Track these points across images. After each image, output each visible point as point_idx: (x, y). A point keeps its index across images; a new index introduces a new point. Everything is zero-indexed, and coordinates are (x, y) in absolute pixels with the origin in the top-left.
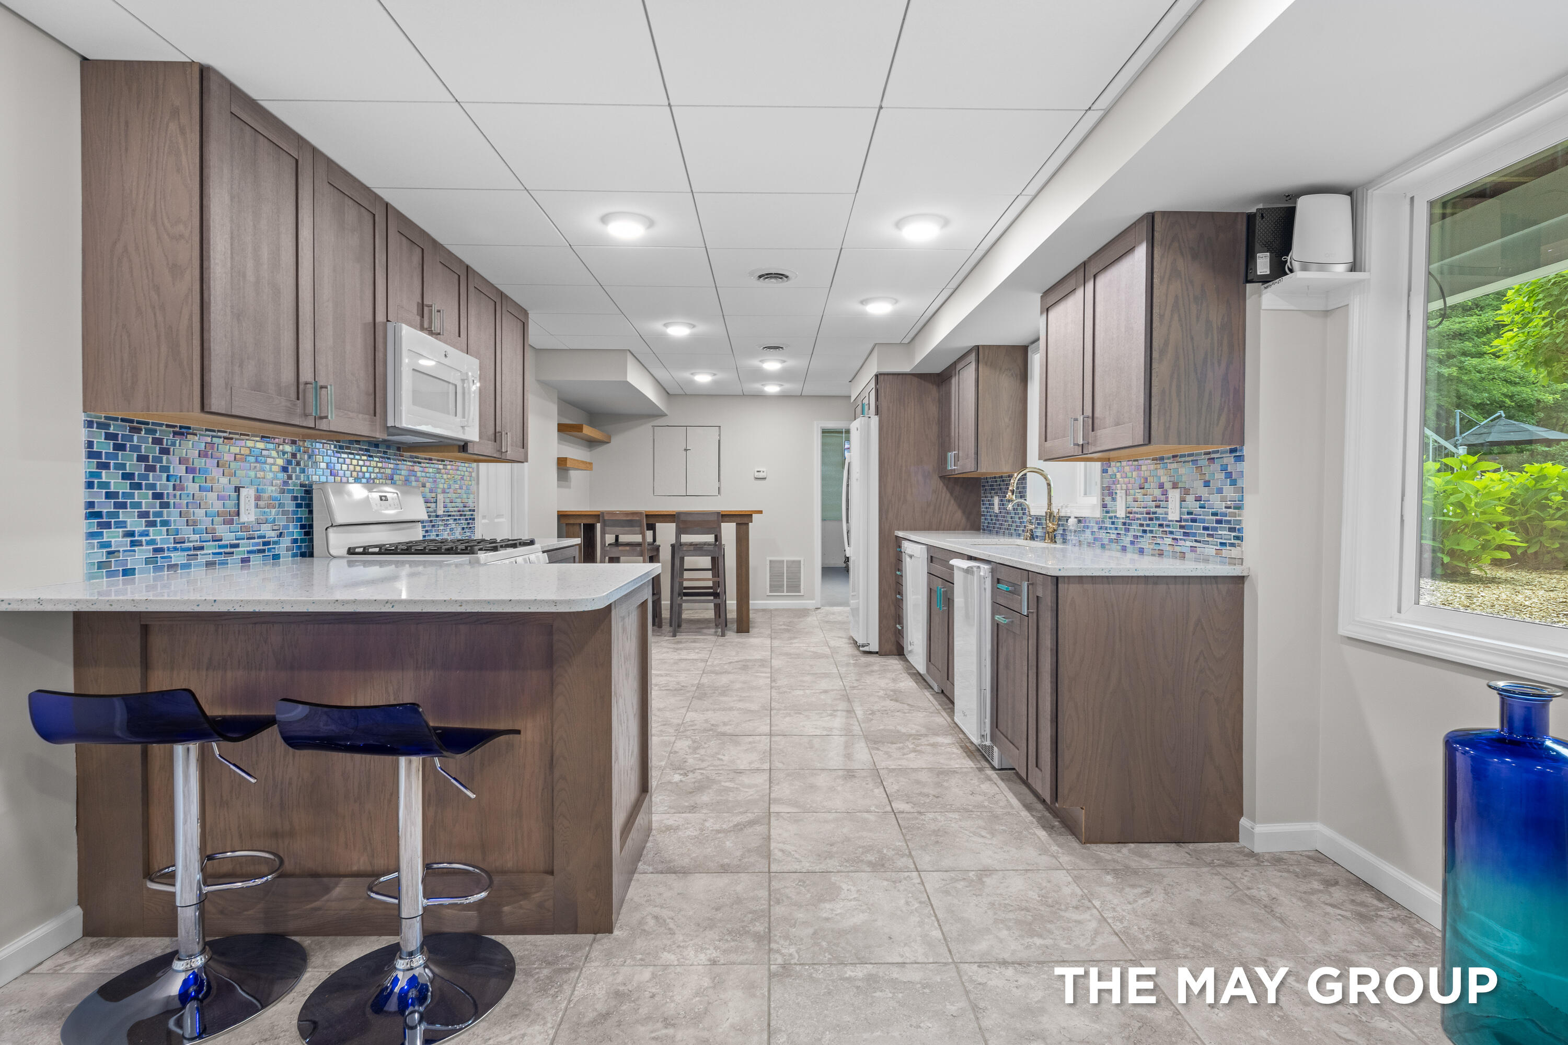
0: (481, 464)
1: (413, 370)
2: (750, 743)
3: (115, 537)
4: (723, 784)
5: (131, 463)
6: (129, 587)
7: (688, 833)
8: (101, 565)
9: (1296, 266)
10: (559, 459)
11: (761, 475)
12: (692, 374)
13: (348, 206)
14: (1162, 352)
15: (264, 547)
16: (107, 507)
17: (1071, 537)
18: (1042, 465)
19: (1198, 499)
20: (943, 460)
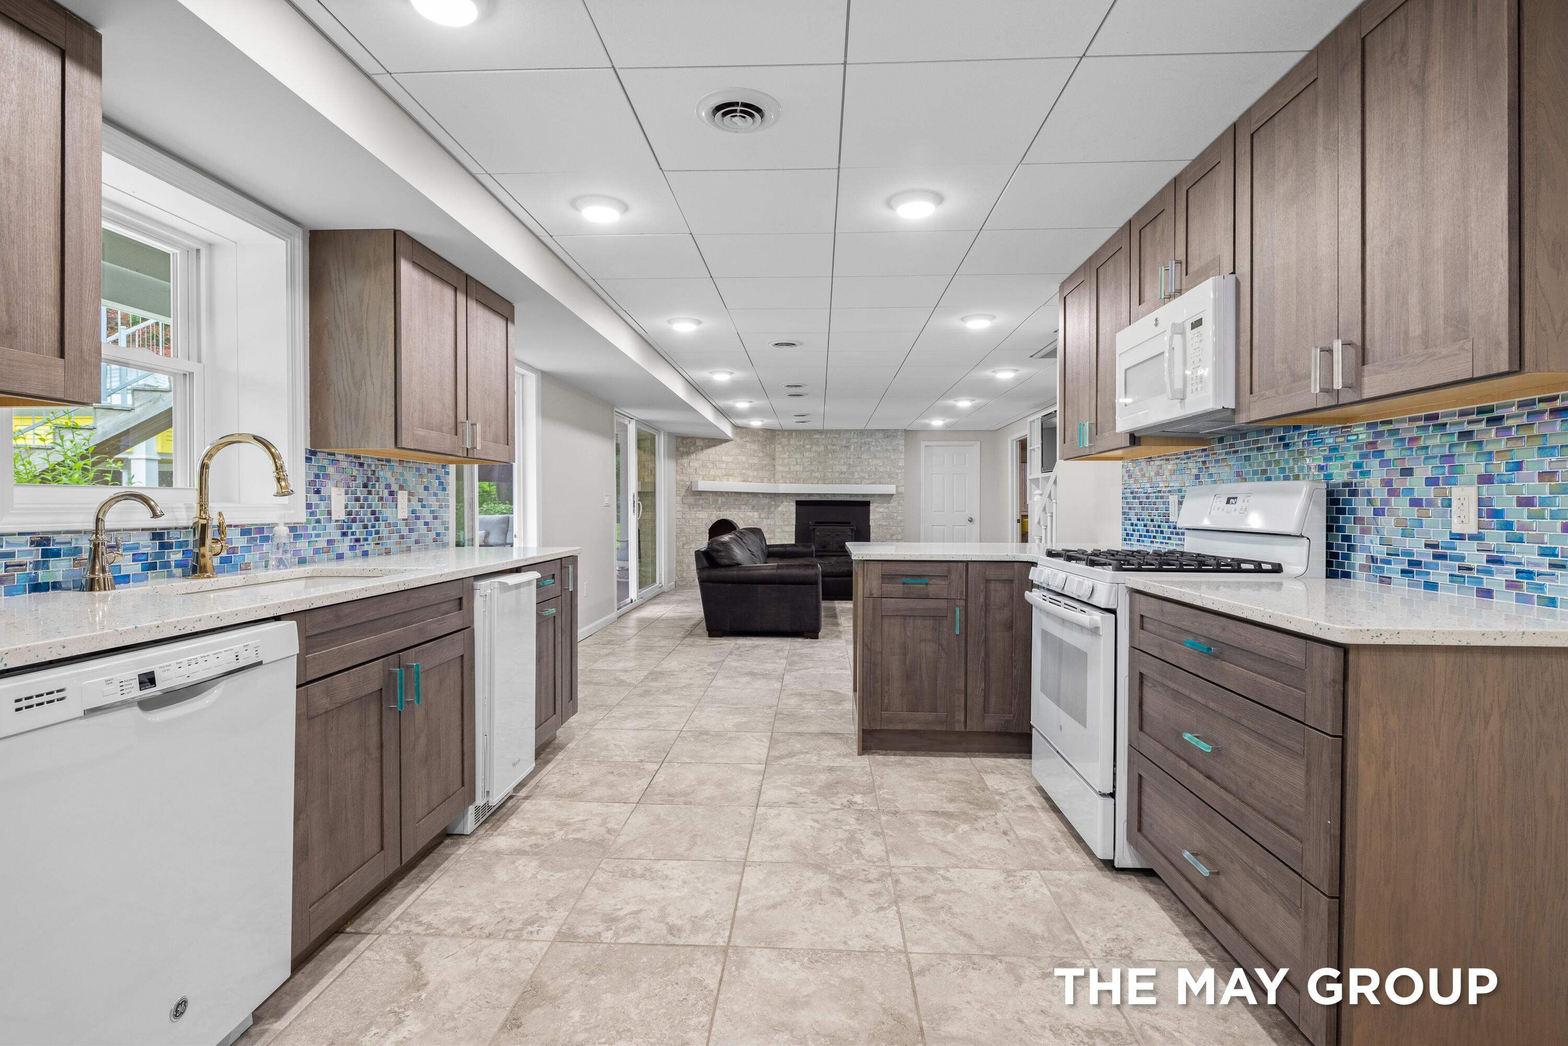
2: (777, 847)
4: (808, 791)
7: (830, 753)
19: (420, 500)
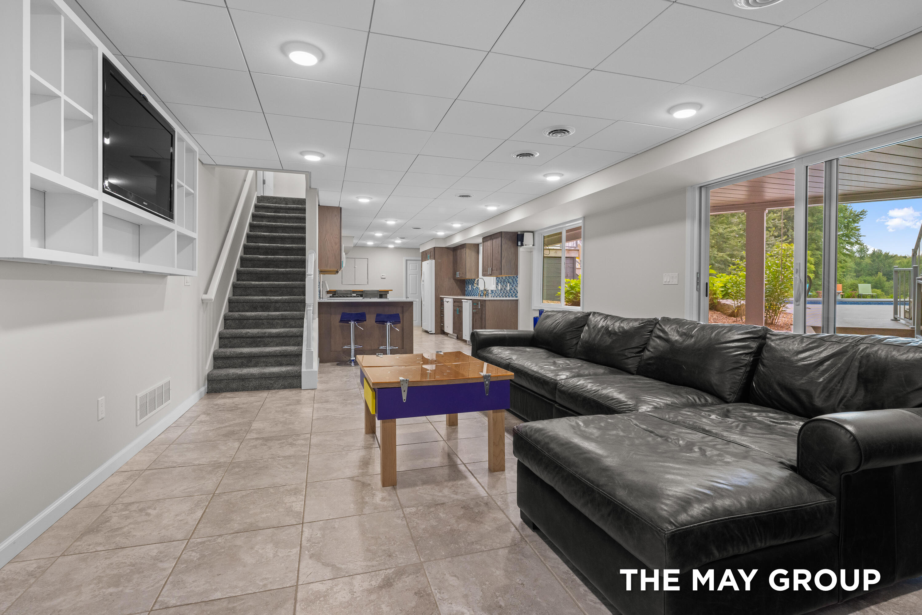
9: (524, 245)
11: (384, 277)
14: (504, 258)
17: (489, 295)
18: (483, 277)
19: (512, 285)
20: (455, 274)
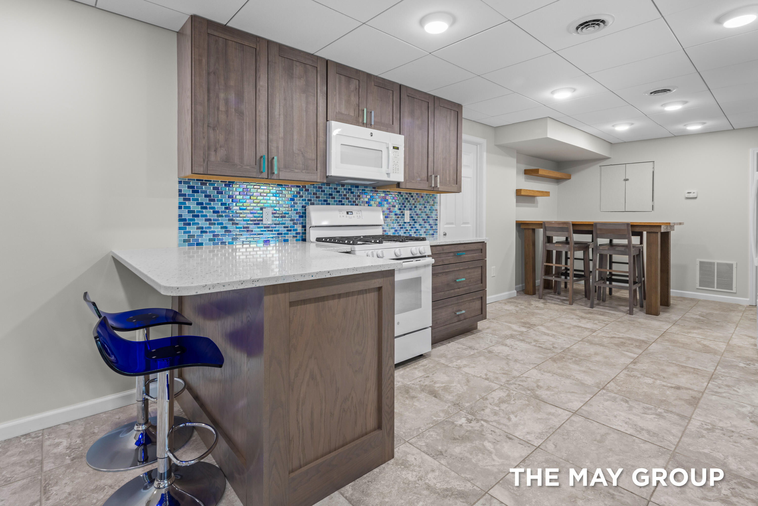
0: (442, 194)
1: (341, 144)
3: (193, 229)
4: (486, 442)
5: (201, 198)
6: (200, 251)
7: (409, 476)
8: (185, 241)
10: (517, 190)
11: (691, 195)
12: (613, 126)
13: (296, 65)
15: (278, 236)
16: (188, 216)
